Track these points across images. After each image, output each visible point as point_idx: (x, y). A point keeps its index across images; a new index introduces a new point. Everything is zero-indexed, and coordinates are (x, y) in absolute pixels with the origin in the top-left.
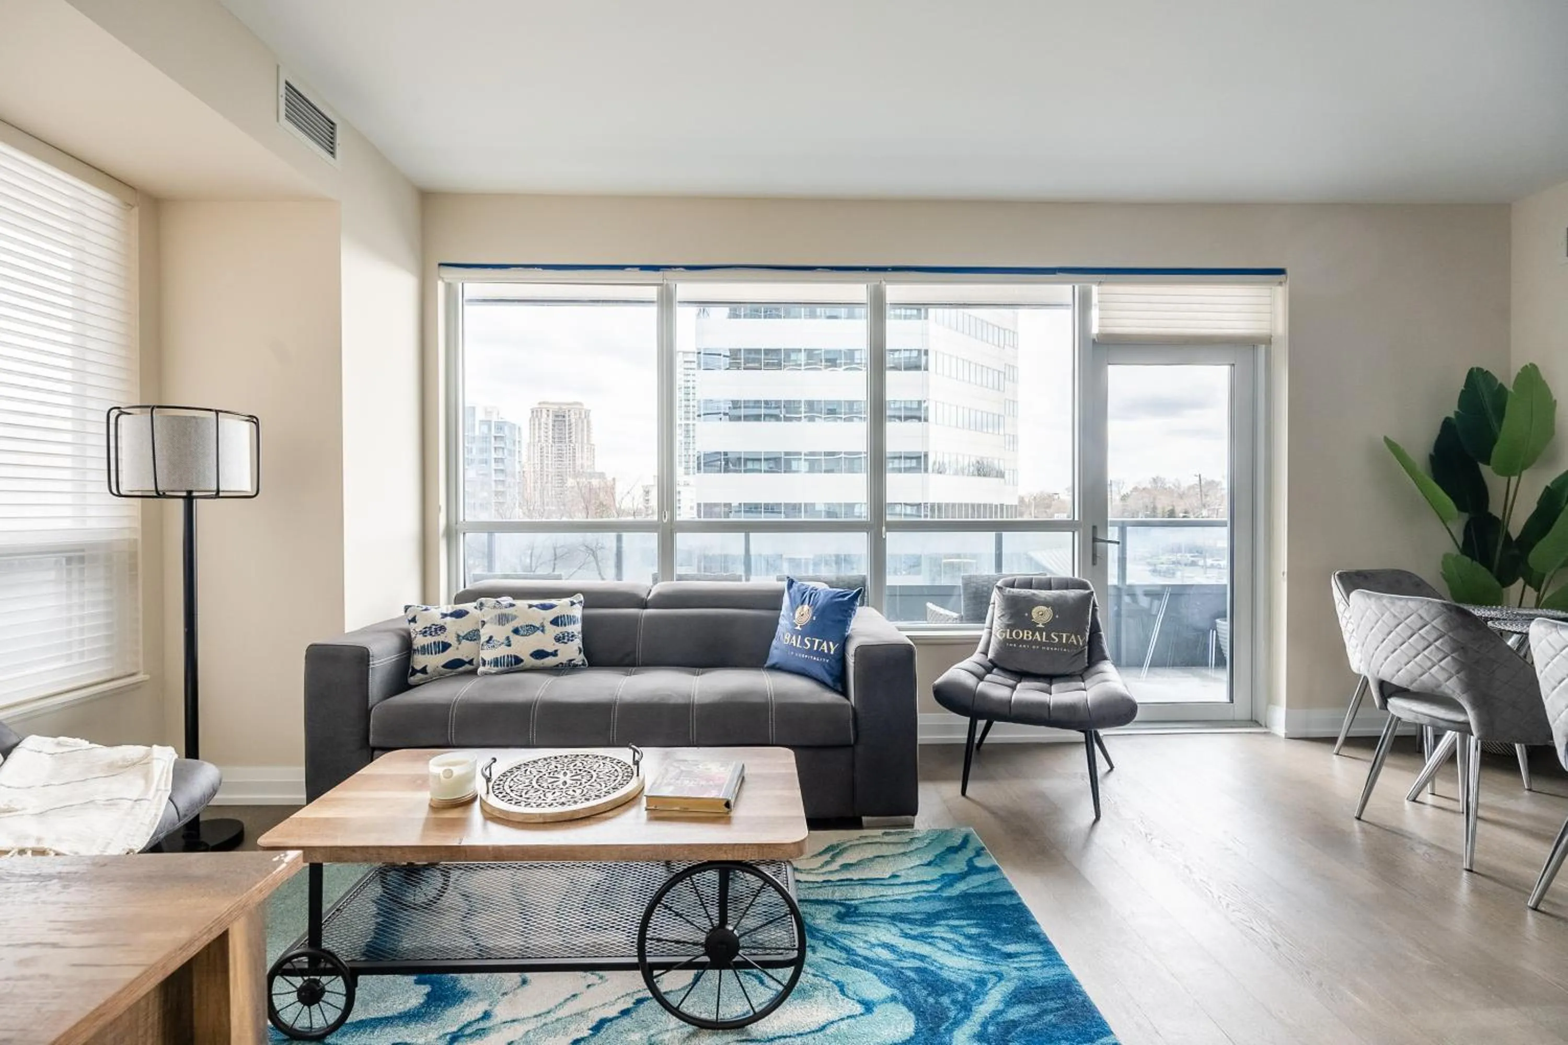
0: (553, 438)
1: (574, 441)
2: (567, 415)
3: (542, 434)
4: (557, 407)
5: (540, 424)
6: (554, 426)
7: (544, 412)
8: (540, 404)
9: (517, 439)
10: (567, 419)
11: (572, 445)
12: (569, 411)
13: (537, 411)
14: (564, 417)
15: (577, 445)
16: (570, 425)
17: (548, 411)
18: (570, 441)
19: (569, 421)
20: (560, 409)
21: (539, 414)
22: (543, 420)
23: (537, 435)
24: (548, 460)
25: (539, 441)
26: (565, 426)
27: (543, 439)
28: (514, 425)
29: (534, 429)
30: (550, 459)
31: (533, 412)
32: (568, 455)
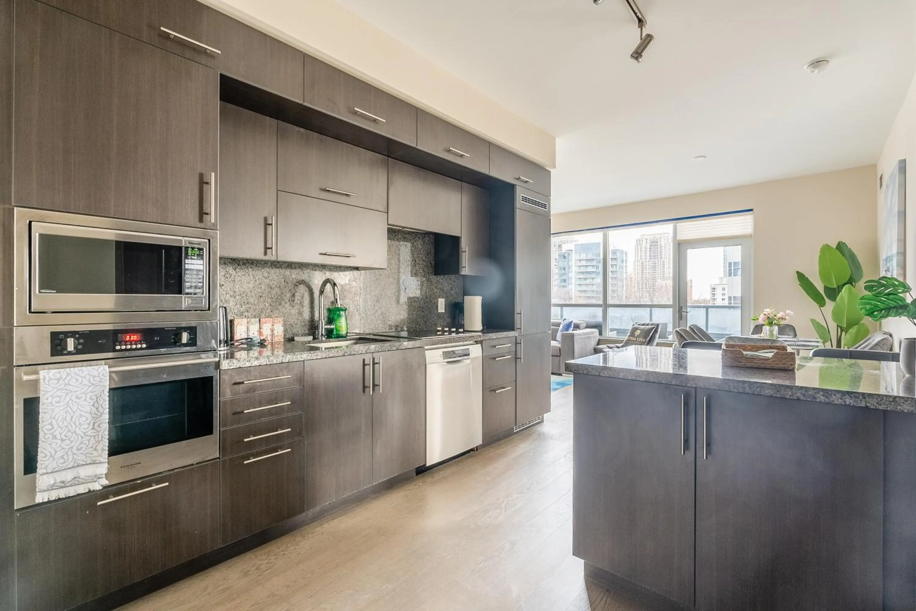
0: (650, 256)
1: (663, 257)
2: (659, 242)
3: (643, 254)
4: (652, 237)
5: (641, 249)
6: (650, 248)
7: (645, 240)
8: (642, 236)
9: (624, 259)
10: (659, 244)
11: (662, 260)
12: (660, 238)
13: (640, 241)
14: (657, 242)
15: (665, 260)
16: (661, 247)
17: (646, 239)
18: (661, 258)
19: (660, 245)
20: (655, 238)
21: (641, 242)
22: (644, 246)
23: (639, 255)
24: (646, 270)
25: (641, 259)
26: (658, 248)
27: (643, 257)
28: (623, 251)
29: (638, 252)
30: (648, 269)
31: (637, 241)
32: (659, 266)
